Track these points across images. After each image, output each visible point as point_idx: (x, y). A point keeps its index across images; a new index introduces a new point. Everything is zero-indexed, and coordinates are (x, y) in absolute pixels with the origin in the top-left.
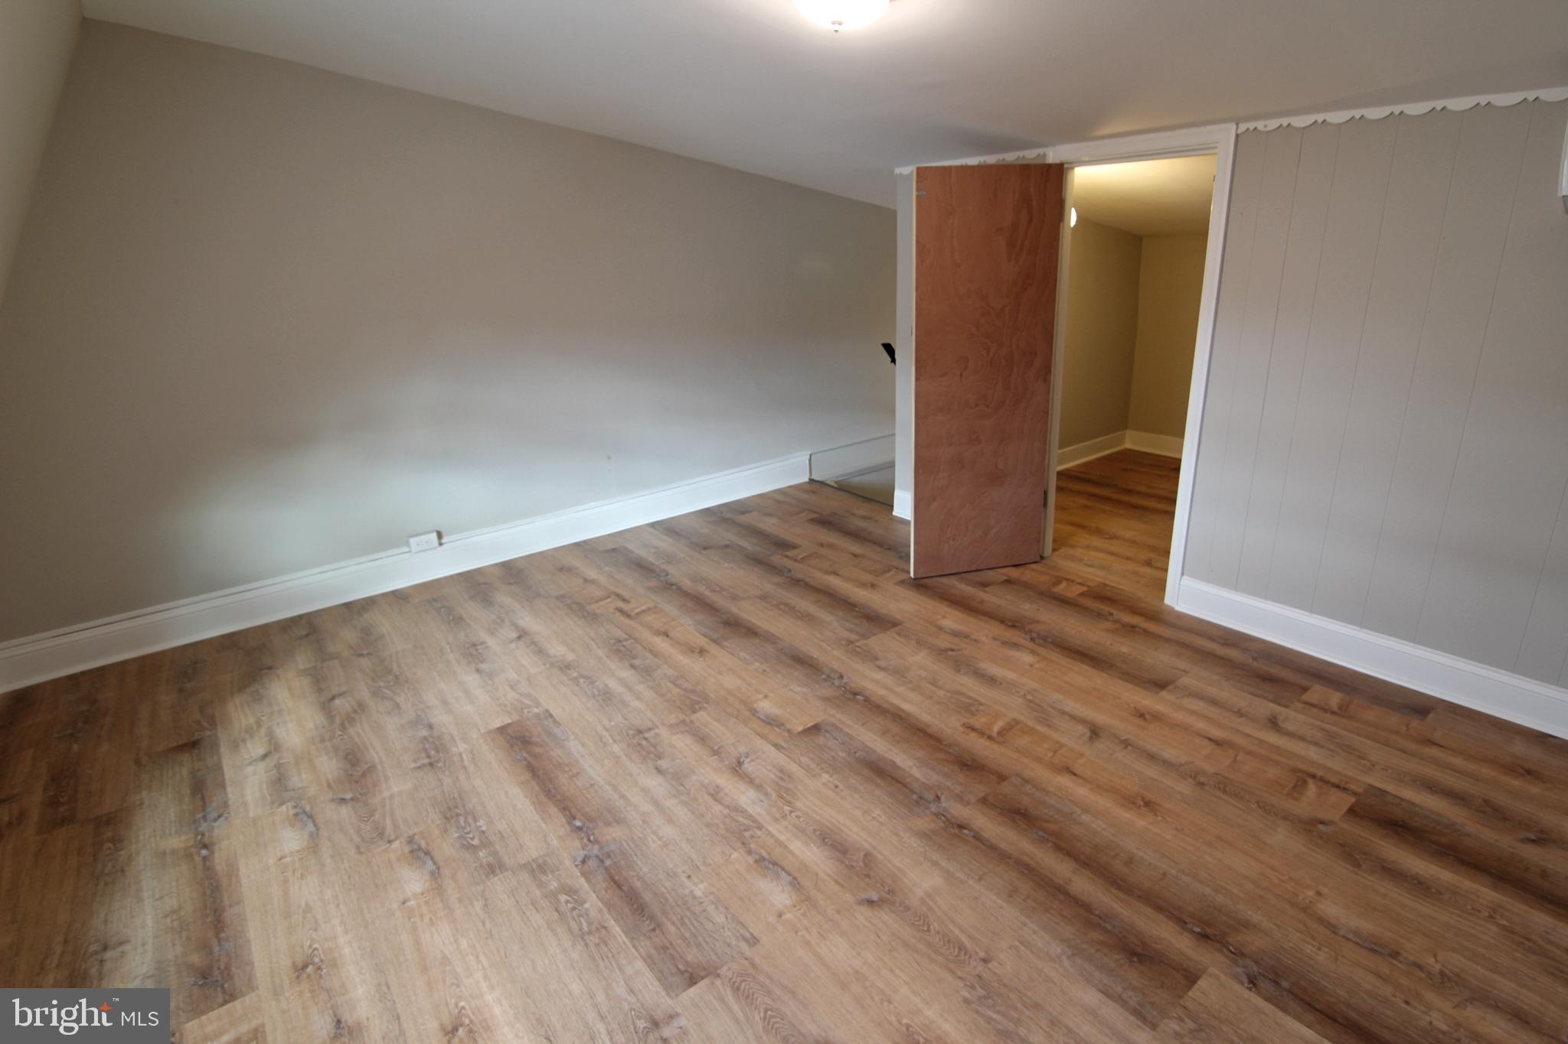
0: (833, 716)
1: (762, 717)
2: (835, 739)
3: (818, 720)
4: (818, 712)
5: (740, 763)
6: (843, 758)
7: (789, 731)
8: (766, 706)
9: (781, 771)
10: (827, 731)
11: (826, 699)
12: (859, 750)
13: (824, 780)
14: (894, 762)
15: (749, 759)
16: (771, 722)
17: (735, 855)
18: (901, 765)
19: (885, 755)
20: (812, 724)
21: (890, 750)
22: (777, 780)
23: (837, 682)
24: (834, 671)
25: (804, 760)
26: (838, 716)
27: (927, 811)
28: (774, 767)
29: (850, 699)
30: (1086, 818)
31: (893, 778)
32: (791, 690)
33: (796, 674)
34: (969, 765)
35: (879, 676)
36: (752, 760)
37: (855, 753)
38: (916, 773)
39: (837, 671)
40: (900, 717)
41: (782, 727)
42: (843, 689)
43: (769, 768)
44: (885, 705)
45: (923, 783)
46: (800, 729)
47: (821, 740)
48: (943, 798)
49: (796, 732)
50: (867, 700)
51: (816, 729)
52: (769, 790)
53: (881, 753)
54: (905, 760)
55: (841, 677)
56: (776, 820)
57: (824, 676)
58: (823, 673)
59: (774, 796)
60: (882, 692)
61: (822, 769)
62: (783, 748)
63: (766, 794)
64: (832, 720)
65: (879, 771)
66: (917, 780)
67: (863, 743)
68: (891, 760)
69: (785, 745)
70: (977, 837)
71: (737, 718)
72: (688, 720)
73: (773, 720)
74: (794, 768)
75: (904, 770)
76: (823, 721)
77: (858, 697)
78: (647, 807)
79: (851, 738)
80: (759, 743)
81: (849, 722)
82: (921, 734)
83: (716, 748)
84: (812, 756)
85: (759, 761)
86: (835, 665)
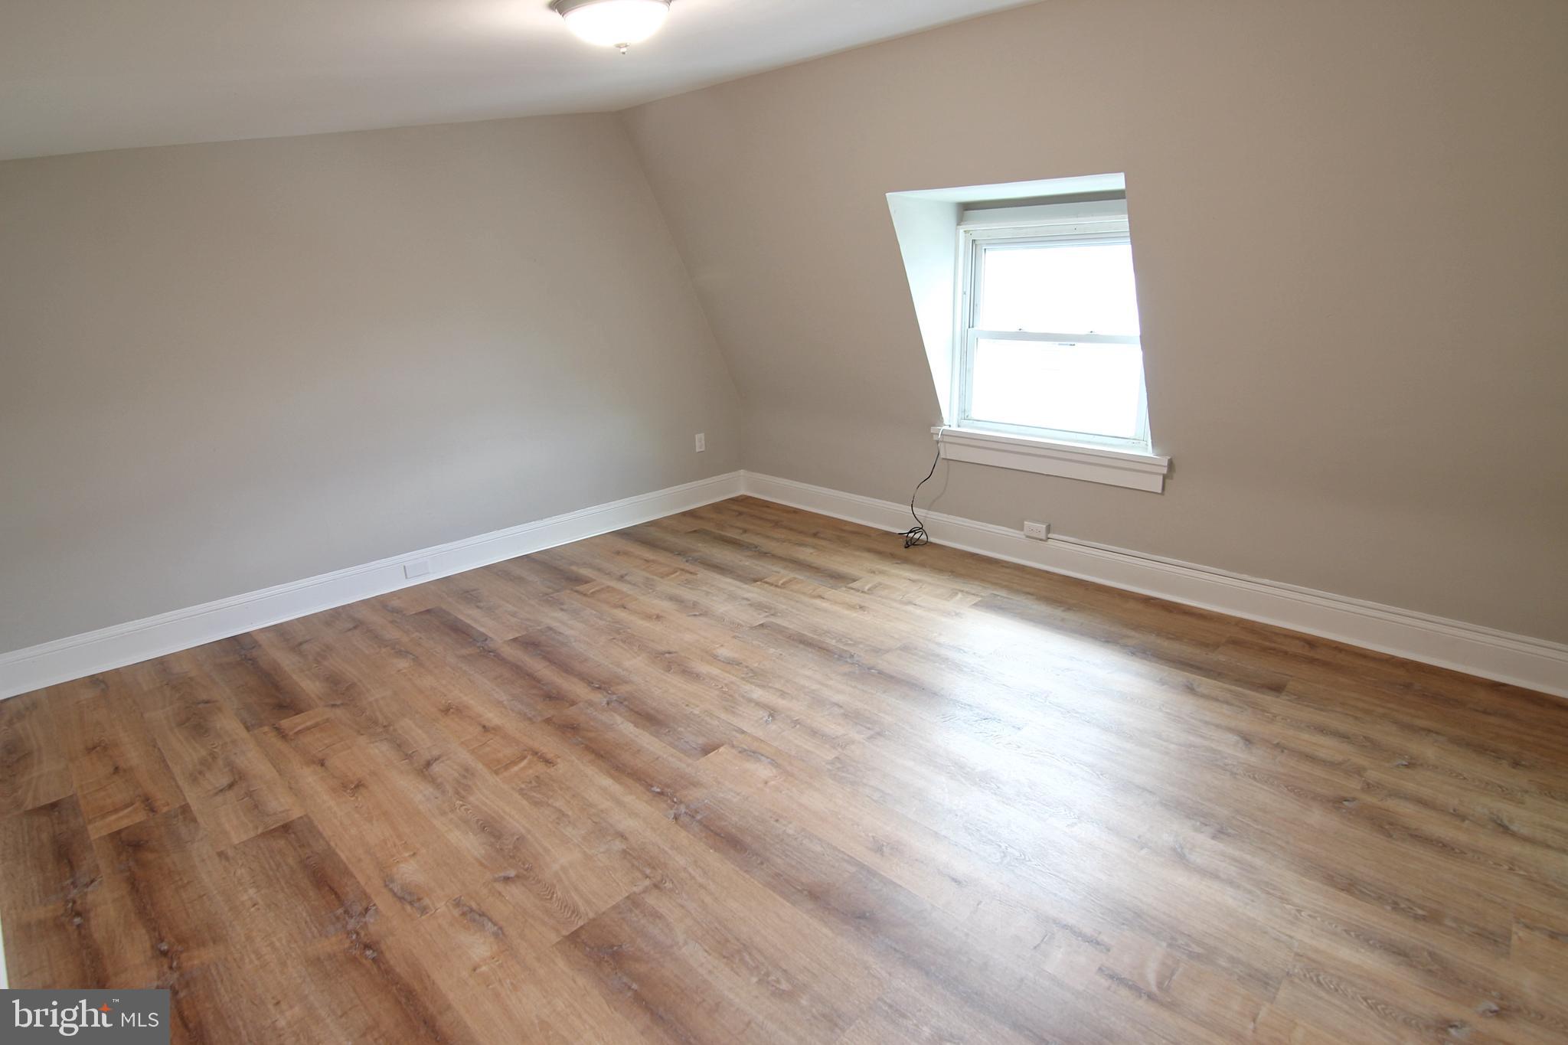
0: (688, 765)
1: (763, 758)
2: (687, 742)
3: (703, 759)
4: (704, 768)
5: (771, 715)
6: (681, 726)
7: (733, 746)
8: (763, 771)
9: (733, 712)
10: (696, 749)
11: (696, 784)
12: (665, 734)
13: (698, 709)
14: (635, 726)
15: (765, 719)
16: (752, 754)
17: (756, 665)
18: (630, 724)
19: (641, 731)
20: (709, 755)
21: (637, 736)
22: (737, 706)
23: (683, 809)
24: (684, 827)
25: (716, 723)
26: (683, 766)
27: (619, 695)
28: (741, 715)
29: (668, 786)
30: (504, 697)
31: (640, 714)
32: (738, 794)
33: (735, 819)
34: (569, 729)
35: (626, 824)
36: (762, 718)
37: (669, 731)
38: (619, 719)
39: (681, 827)
40: (617, 768)
41: (740, 749)
42: (675, 800)
43: (745, 714)
44: (630, 781)
45: (616, 712)
46: (722, 749)
47: (701, 740)
48: (604, 703)
49: (725, 746)
50: (649, 787)
51: (706, 750)
52: (742, 699)
53: (645, 733)
54: (626, 728)
55: (676, 818)
56: (732, 683)
57: (699, 817)
58: (700, 822)
59: (737, 696)
60: (628, 799)
61: (699, 717)
62: (736, 731)
63: (743, 697)
64: (690, 761)
65: (650, 719)
66: (620, 715)
67: (661, 740)
68: (638, 727)
69: (734, 733)
70: (590, 683)
71: (790, 756)
72: (840, 750)
73: (751, 756)
74: (723, 716)
75: (628, 720)
76: (698, 759)
77: (658, 790)
78: (831, 683)
79: (671, 745)
80: (760, 734)
81: (671, 759)
82: (602, 752)
83: (798, 726)
84: (708, 726)
85: (756, 719)
86: (683, 838)
